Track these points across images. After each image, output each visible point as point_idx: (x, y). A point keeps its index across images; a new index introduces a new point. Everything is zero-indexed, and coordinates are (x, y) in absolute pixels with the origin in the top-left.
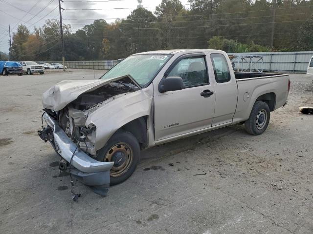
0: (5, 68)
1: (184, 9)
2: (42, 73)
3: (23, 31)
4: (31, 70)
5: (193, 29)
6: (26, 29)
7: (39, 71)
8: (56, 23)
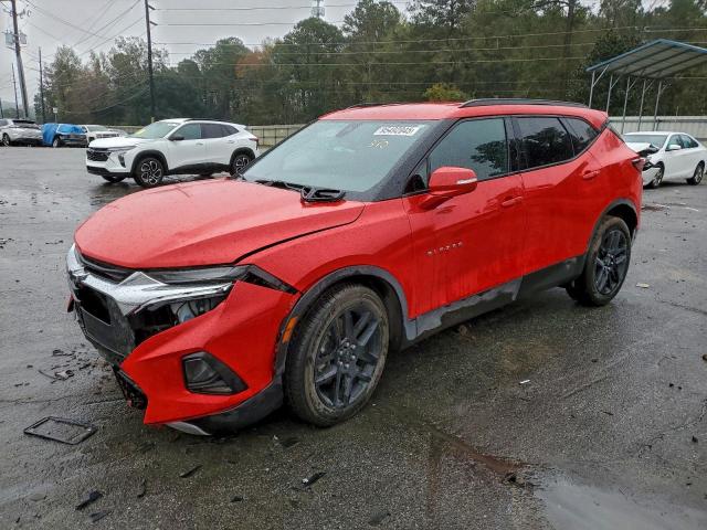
0: (57, 136)
3: (68, 61)
5: (411, 67)
6: (72, 55)
8: (137, 44)
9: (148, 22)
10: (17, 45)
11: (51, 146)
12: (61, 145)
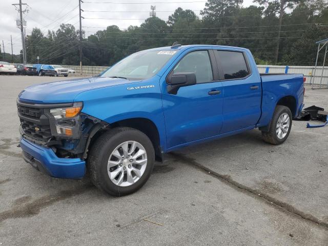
0: (41, 70)
1: (198, 20)
2: (66, 75)
3: (37, 34)
4: (58, 72)
6: (40, 32)
7: (63, 74)
8: (70, 28)
9: (80, 17)
10: (22, 26)
11: (38, 75)
12: (43, 74)
